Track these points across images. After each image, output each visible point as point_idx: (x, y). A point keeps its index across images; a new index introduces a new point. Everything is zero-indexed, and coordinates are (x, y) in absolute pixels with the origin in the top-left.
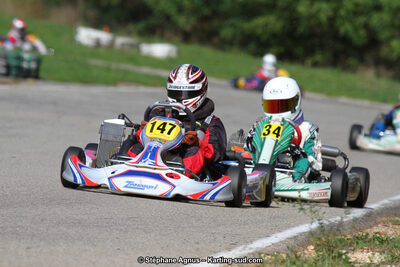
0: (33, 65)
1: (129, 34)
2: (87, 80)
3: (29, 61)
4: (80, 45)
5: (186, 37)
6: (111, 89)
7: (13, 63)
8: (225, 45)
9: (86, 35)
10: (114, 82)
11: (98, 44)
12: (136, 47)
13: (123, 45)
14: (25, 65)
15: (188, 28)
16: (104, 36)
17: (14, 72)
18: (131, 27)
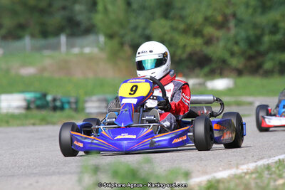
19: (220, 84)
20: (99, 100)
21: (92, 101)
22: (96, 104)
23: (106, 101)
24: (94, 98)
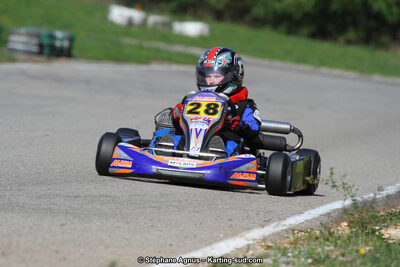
0: (66, 44)
1: (161, 12)
2: (119, 58)
3: (62, 40)
4: (113, 24)
5: (218, 16)
6: (143, 68)
7: (46, 41)
8: (258, 23)
9: (119, 14)
10: (147, 61)
11: (130, 22)
12: (168, 25)
13: (155, 24)
14: (58, 44)
15: (220, 6)
16: (136, 15)
17: (47, 50)
18: (163, 5)
19: (192, 28)
20: (29, 35)
21: (18, 34)
22: (23, 39)
23: (38, 36)
24: (23, 30)
